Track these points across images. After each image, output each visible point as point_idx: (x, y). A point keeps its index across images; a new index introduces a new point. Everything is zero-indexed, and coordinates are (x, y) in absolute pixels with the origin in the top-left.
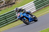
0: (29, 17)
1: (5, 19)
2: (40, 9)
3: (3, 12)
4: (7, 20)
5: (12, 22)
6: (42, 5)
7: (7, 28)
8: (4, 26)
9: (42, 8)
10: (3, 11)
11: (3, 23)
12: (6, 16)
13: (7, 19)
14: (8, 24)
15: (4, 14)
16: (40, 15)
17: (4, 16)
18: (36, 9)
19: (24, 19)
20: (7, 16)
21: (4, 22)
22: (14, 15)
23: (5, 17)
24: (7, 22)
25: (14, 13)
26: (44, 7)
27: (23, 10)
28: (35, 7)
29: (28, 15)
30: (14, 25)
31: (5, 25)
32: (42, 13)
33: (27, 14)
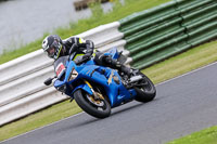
0: (110, 81)
4: (186, 31)
5: (208, 41)
7: (186, 67)
8: (174, 55)
11: (168, 43)
13: (189, 25)
14: (192, 47)
17: (173, 12)
19: (85, 93)
20: (188, 12)
21: (175, 40)
23: (179, 15)
24: (186, 40)
27: (84, 46)
29: (103, 73)
31: (178, 50)
33: (103, 68)
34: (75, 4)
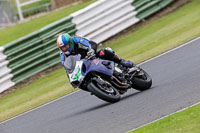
2: (28, 79)
6: (37, 63)
9: (38, 74)
16: (30, 103)
18: (12, 79)
26: (46, 71)
28: (10, 70)
32: (37, 96)
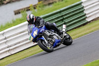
1: (62, 20)
3: (57, 7)
4: (65, 23)
5: (75, 28)
10: (58, 5)
12: (64, 15)
15: (58, 10)
17: (59, 15)
20: (66, 15)
22: (80, 12)
23: (62, 16)
25: (80, 9)
30: (81, 34)
34: (14, 12)
